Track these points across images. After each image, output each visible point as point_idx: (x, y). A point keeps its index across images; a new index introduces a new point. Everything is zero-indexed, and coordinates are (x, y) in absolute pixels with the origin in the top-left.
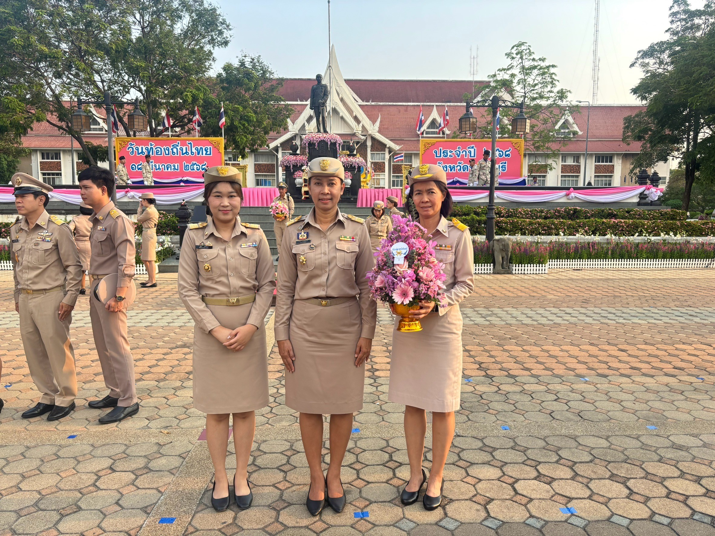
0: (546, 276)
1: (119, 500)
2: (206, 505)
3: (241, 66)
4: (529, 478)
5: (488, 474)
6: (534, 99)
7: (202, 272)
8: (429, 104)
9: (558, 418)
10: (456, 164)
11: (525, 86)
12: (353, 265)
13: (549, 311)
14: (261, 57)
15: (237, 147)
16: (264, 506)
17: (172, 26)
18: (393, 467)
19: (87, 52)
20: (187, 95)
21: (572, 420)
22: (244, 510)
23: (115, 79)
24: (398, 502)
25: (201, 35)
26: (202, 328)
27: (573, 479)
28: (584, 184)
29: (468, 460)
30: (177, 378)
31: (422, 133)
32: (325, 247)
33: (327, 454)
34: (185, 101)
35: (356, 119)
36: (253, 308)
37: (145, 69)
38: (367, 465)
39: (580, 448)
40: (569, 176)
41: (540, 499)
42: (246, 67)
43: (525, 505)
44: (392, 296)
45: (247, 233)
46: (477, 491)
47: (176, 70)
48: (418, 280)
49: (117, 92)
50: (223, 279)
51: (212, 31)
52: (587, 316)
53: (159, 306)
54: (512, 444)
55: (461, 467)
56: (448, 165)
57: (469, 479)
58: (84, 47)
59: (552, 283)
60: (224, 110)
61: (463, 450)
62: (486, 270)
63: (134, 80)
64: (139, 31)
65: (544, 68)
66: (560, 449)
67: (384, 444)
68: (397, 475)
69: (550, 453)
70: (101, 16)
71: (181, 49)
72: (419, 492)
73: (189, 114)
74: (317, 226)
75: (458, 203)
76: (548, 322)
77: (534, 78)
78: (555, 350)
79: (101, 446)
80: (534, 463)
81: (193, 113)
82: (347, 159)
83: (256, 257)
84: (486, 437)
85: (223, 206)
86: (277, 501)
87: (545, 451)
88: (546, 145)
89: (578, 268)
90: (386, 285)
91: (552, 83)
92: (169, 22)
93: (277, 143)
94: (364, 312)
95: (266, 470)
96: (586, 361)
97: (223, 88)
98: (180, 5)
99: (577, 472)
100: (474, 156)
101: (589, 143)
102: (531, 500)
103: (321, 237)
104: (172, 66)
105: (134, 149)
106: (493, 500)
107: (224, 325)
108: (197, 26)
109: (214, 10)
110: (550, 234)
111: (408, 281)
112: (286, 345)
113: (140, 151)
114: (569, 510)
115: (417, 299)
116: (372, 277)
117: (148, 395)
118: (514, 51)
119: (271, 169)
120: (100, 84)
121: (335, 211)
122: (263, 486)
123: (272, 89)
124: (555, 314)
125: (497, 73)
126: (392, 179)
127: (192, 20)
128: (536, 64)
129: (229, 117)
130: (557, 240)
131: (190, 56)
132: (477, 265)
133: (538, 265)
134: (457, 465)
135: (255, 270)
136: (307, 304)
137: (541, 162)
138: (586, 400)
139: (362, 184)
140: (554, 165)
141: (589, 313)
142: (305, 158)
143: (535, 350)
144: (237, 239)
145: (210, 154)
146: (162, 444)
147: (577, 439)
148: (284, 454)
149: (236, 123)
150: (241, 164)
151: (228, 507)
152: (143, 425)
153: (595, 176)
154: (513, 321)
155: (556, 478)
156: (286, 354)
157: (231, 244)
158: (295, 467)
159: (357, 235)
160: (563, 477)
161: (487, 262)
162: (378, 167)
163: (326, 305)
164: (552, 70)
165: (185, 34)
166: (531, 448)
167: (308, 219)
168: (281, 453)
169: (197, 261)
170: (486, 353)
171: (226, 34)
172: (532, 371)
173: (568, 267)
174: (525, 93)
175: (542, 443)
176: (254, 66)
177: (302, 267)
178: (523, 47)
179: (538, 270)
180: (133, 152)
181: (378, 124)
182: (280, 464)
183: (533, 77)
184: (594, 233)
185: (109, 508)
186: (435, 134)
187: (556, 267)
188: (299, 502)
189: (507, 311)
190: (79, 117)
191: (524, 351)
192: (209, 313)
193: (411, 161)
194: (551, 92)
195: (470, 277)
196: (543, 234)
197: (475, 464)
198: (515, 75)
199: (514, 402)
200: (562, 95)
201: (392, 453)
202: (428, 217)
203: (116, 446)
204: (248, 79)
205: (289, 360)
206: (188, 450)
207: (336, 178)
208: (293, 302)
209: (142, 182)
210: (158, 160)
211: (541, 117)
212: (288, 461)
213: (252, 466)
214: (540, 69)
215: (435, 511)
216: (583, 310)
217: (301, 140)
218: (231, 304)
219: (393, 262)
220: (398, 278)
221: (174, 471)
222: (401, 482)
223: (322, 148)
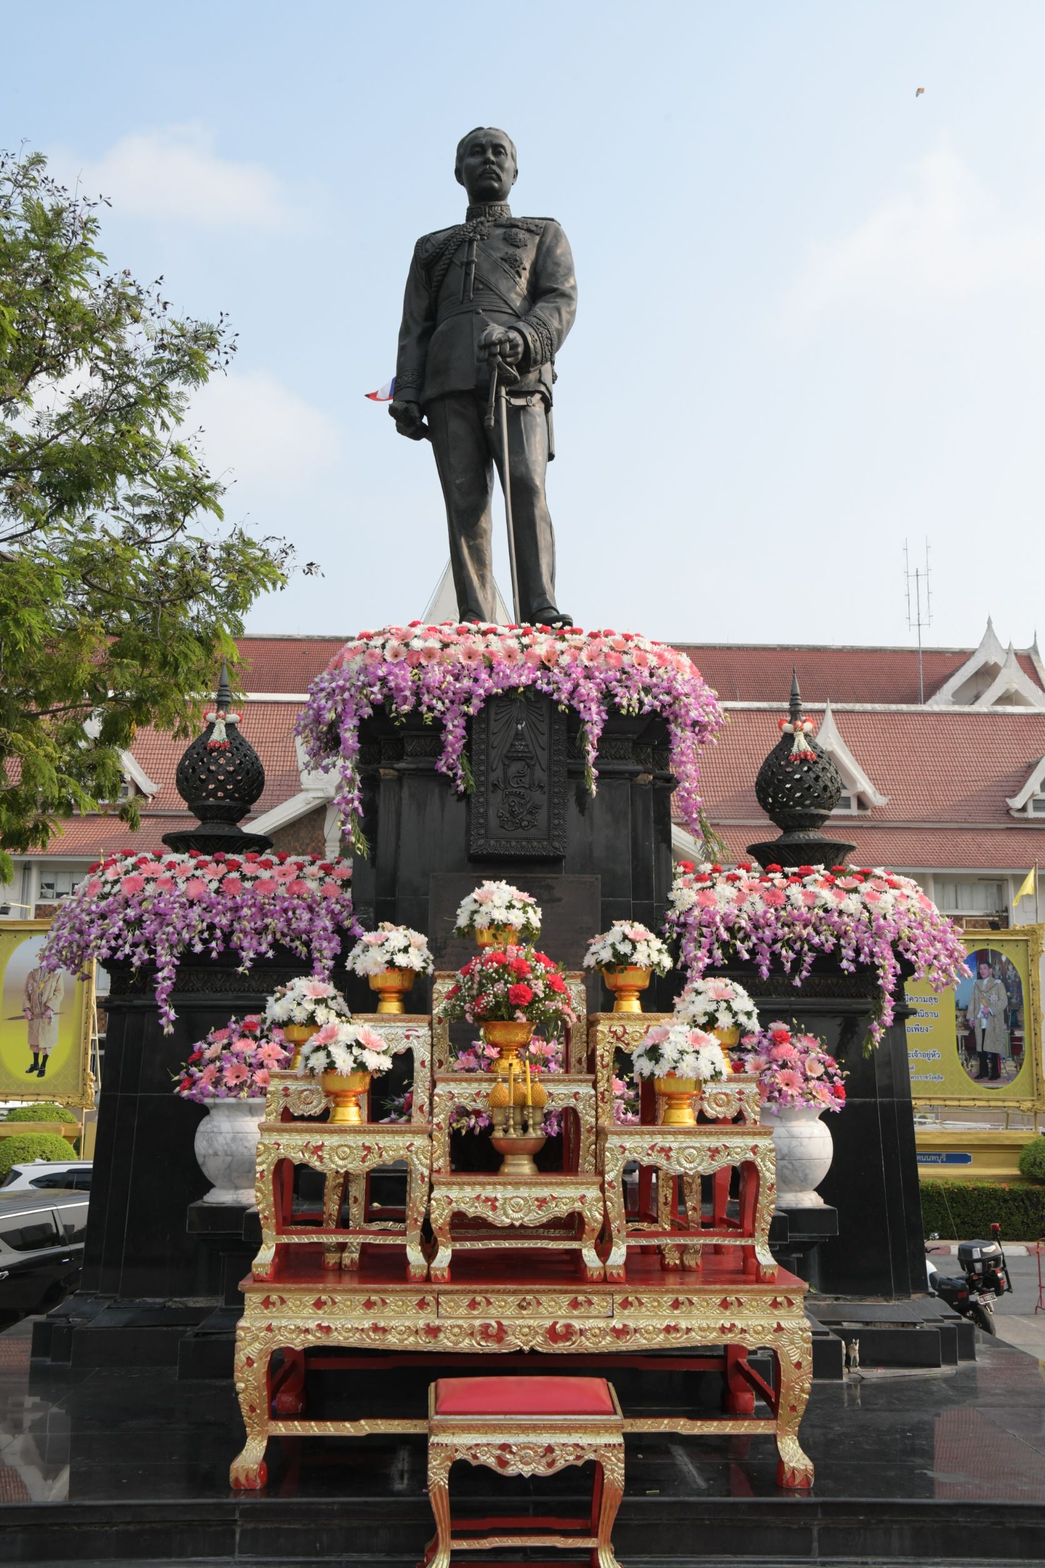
142: (323, 881)
223: (515, 767)
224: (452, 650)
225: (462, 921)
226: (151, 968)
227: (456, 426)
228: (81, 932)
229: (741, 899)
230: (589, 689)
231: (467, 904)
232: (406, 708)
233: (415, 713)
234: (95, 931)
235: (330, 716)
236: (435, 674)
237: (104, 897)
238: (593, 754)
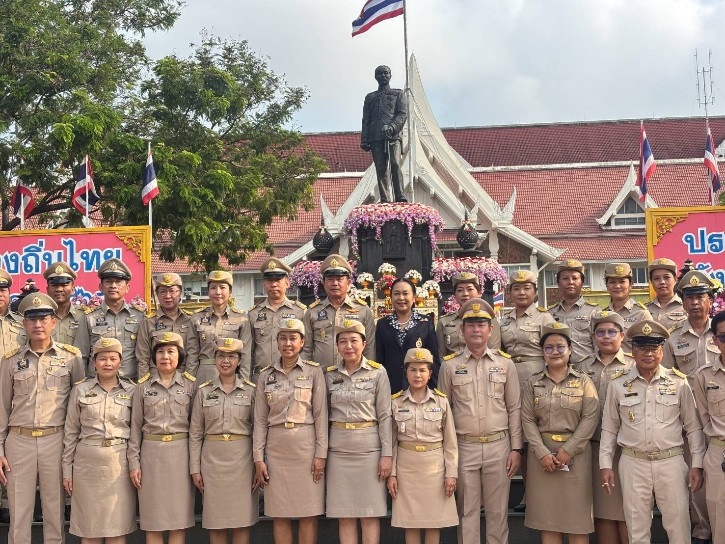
8: (619, 163)
14: (248, 45)
31: (608, 223)
35: (464, 198)
42: (214, 70)
60: (155, 163)
82: (457, 265)
129: (166, 178)
149: (185, 193)
176: (232, 66)
181: (511, 206)
186: (635, 223)
223: (393, 238)
224: (377, 211)
225: (379, 271)
226: (312, 287)
227: (377, 149)
228: (295, 280)
229: (449, 266)
230: (409, 219)
231: (380, 268)
232: (367, 225)
233: (369, 226)
234: (299, 280)
235: (350, 228)
236: (373, 217)
237: (300, 272)
238: (410, 234)
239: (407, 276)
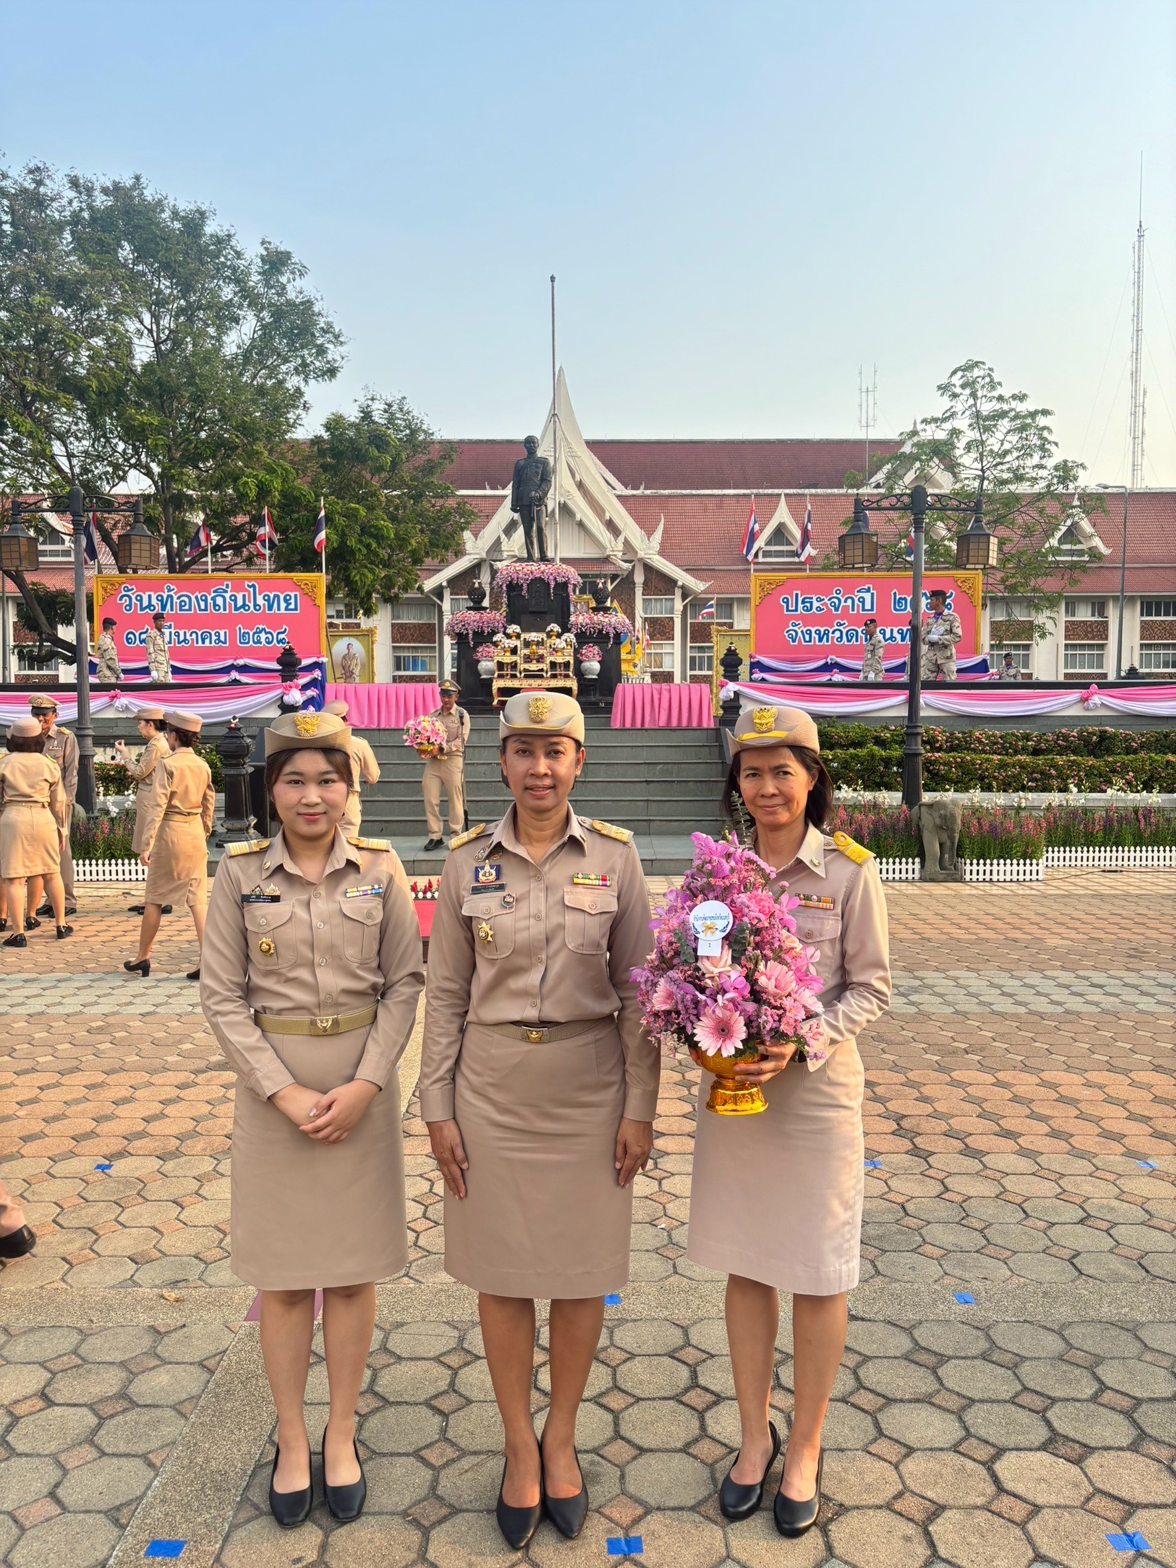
0: (1041, 886)
1: (57, 1485)
2: (257, 1507)
3: (363, 419)
4: (1028, 1444)
5: (930, 1432)
6: (1004, 482)
7: (255, 955)
8: (769, 491)
9: (1091, 1272)
10: (832, 626)
11: (981, 455)
12: (604, 943)
13: (1053, 978)
14: (407, 401)
15: (353, 592)
16: (392, 1514)
17: (218, 339)
18: (700, 1407)
19: (37, 396)
20: (246, 483)
21: (1124, 1278)
22: (345, 1523)
23: (96, 450)
24: (712, 1509)
25: (279, 355)
26: (251, 1089)
27: (1134, 1447)
28: (1119, 676)
29: (879, 1390)
30: (205, 1150)
31: (756, 555)
32: (538, 902)
33: (544, 1364)
34: (242, 496)
35: (611, 526)
36: (370, 1040)
37: (158, 430)
38: (639, 1399)
39: (1148, 1357)
40: (1082, 646)
41: (1058, 1506)
42: (374, 422)
43: (1022, 1525)
44: (694, 1035)
45: (359, 862)
46: (903, 1483)
47: (226, 431)
48: (757, 995)
49: (100, 478)
50: (303, 974)
51: (302, 347)
52: (1142, 993)
53: (175, 961)
54: (983, 1345)
55: (863, 1410)
56: (813, 630)
57: (882, 1447)
58: (30, 385)
59: (1056, 906)
60: (326, 515)
61: (867, 1359)
62: (904, 871)
63: (137, 452)
64: (150, 351)
65: (1025, 417)
66: (1099, 1360)
67: (676, 1337)
68: (710, 1431)
69: (1077, 1372)
70: (68, 318)
71: (237, 388)
72: (762, 1484)
73: (250, 522)
74: (521, 851)
75: (838, 717)
76: (1050, 1009)
77: (1002, 437)
78: (1071, 1084)
79: (25, 1332)
80: (1038, 1403)
81: (258, 521)
82: (591, 619)
83: (379, 920)
84: (920, 1323)
85: (308, 805)
86: (425, 1499)
87: (1065, 1367)
88: (1032, 583)
89: (1114, 868)
90: (680, 1007)
91: (1042, 448)
92: (211, 331)
93: (441, 578)
94: (630, 1058)
95: (400, 1408)
96: (1147, 1113)
97: (325, 468)
98: (235, 294)
99: (1144, 1426)
100: (872, 609)
101: (1127, 572)
102: (1037, 1509)
103: (530, 877)
104: (215, 422)
105: (134, 600)
106: (943, 1508)
107: (302, 1082)
108: (272, 338)
109: (309, 304)
110: (1047, 789)
111: (732, 1000)
112: (446, 1132)
113: (145, 603)
114: (1130, 1539)
115: (754, 1038)
116: (646, 982)
117: (138, 1194)
118: (957, 380)
119: (427, 634)
120: (63, 463)
121: (564, 812)
122: (392, 1455)
123: (430, 469)
124: (1067, 987)
125: (919, 427)
126: (689, 655)
127: (262, 325)
128: (1006, 407)
129: (336, 528)
130: (1064, 803)
131: (254, 402)
132: (884, 860)
133: (1022, 861)
134: (853, 1405)
135: (376, 947)
136: (496, 1036)
137: (1020, 615)
138: (1155, 1222)
139: (624, 667)
140: (1049, 626)
141: (1146, 985)
142: (499, 616)
143: (1025, 1084)
144: (336, 876)
145: (296, 609)
146: (163, 1330)
147: (1140, 1334)
148: (444, 1364)
149: (352, 542)
150: (363, 626)
151: (307, 1516)
152: (122, 1278)
153: (1142, 645)
154: (971, 1006)
155: (1093, 1444)
156: (447, 1155)
157: (322, 890)
158: (469, 1402)
159: (613, 870)
160: (1112, 1443)
161: (905, 854)
162: (660, 629)
163: (540, 1041)
164: (1042, 421)
165: (247, 355)
166: (1031, 1359)
167: (500, 832)
168: (437, 1359)
169: (244, 932)
170: (911, 1090)
171: (333, 353)
172: (1020, 1141)
173: (1090, 863)
174: (982, 470)
175: (1053, 1344)
176: (391, 420)
177: (484, 948)
178: (977, 372)
179: (1021, 873)
180: (130, 605)
181: (658, 535)
182: (432, 1391)
183: (999, 435)
184: (1148, 787)
185: (34, 1509)
186: (783, 556)
187: (1061, 863)
188: (476, 1505)
189: (955, 979)
190: (14, 541)
191: (999, 1084)
192: (270, 1053)
193: (731, 617)
194: (1041, 467)
195: (881, 973)
196: (1031, 790)
197: (895, 1401)
198: (960, 432)
199: (983, 1225)
200: (1065, 472)
201: (697, 1364)
202: (776, 827)
203: (59, 1332)
204: (378, 448)
205: (455, 1169)
206: (221, 1349)
207: (565, 740)
208: (462, 1031)
209: (146, 671)
210: (184, 622)
211: (1020, 520)
212: (452, 1384)
213: (368, 1395)
214: (1017, 417)
215: (803, 1538)
216: (1132, 978)
217: (494, 572)
218: (321, 1033)
219: (695, 950)
220: (708, 991)
221: (187, 1408)
222: (720, 1451)
223: (537, 594)
224: (524, 569)
226: (466, 634)
227: (525, 512)
229: (584, 619)
230: (551, 578)
233: (517, 583)
236: (521, 575)
238: (551, 591)
239: (548, 629)
